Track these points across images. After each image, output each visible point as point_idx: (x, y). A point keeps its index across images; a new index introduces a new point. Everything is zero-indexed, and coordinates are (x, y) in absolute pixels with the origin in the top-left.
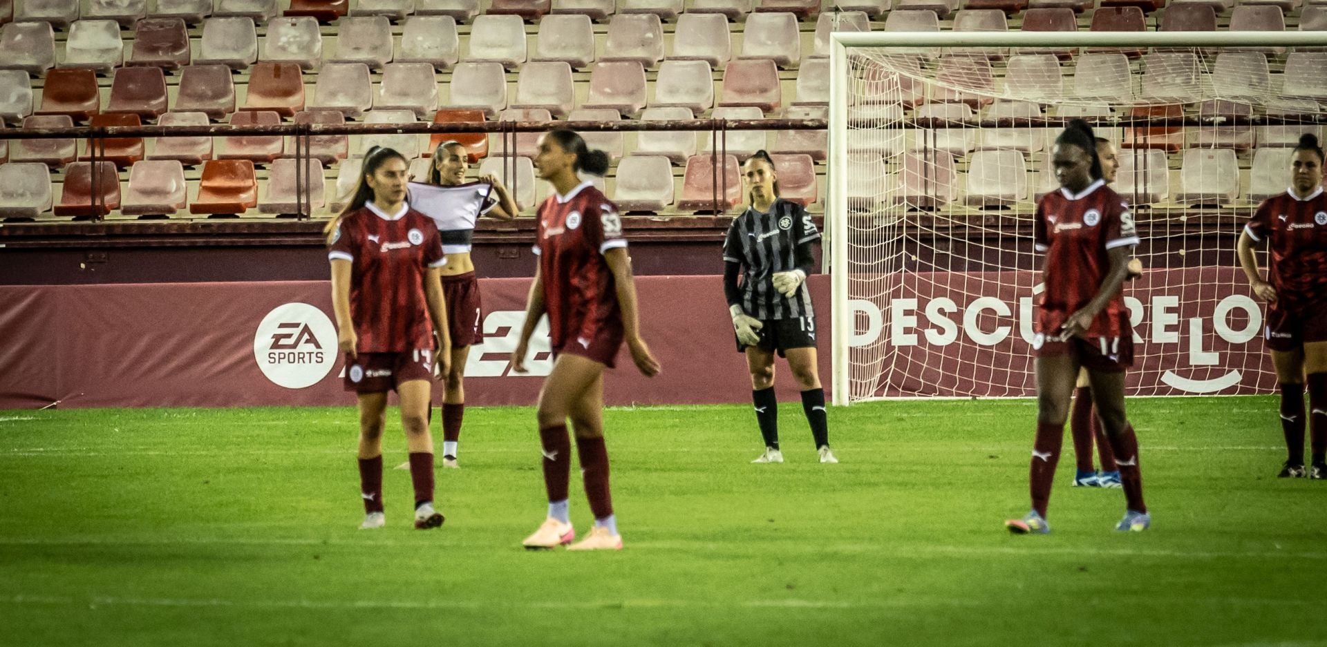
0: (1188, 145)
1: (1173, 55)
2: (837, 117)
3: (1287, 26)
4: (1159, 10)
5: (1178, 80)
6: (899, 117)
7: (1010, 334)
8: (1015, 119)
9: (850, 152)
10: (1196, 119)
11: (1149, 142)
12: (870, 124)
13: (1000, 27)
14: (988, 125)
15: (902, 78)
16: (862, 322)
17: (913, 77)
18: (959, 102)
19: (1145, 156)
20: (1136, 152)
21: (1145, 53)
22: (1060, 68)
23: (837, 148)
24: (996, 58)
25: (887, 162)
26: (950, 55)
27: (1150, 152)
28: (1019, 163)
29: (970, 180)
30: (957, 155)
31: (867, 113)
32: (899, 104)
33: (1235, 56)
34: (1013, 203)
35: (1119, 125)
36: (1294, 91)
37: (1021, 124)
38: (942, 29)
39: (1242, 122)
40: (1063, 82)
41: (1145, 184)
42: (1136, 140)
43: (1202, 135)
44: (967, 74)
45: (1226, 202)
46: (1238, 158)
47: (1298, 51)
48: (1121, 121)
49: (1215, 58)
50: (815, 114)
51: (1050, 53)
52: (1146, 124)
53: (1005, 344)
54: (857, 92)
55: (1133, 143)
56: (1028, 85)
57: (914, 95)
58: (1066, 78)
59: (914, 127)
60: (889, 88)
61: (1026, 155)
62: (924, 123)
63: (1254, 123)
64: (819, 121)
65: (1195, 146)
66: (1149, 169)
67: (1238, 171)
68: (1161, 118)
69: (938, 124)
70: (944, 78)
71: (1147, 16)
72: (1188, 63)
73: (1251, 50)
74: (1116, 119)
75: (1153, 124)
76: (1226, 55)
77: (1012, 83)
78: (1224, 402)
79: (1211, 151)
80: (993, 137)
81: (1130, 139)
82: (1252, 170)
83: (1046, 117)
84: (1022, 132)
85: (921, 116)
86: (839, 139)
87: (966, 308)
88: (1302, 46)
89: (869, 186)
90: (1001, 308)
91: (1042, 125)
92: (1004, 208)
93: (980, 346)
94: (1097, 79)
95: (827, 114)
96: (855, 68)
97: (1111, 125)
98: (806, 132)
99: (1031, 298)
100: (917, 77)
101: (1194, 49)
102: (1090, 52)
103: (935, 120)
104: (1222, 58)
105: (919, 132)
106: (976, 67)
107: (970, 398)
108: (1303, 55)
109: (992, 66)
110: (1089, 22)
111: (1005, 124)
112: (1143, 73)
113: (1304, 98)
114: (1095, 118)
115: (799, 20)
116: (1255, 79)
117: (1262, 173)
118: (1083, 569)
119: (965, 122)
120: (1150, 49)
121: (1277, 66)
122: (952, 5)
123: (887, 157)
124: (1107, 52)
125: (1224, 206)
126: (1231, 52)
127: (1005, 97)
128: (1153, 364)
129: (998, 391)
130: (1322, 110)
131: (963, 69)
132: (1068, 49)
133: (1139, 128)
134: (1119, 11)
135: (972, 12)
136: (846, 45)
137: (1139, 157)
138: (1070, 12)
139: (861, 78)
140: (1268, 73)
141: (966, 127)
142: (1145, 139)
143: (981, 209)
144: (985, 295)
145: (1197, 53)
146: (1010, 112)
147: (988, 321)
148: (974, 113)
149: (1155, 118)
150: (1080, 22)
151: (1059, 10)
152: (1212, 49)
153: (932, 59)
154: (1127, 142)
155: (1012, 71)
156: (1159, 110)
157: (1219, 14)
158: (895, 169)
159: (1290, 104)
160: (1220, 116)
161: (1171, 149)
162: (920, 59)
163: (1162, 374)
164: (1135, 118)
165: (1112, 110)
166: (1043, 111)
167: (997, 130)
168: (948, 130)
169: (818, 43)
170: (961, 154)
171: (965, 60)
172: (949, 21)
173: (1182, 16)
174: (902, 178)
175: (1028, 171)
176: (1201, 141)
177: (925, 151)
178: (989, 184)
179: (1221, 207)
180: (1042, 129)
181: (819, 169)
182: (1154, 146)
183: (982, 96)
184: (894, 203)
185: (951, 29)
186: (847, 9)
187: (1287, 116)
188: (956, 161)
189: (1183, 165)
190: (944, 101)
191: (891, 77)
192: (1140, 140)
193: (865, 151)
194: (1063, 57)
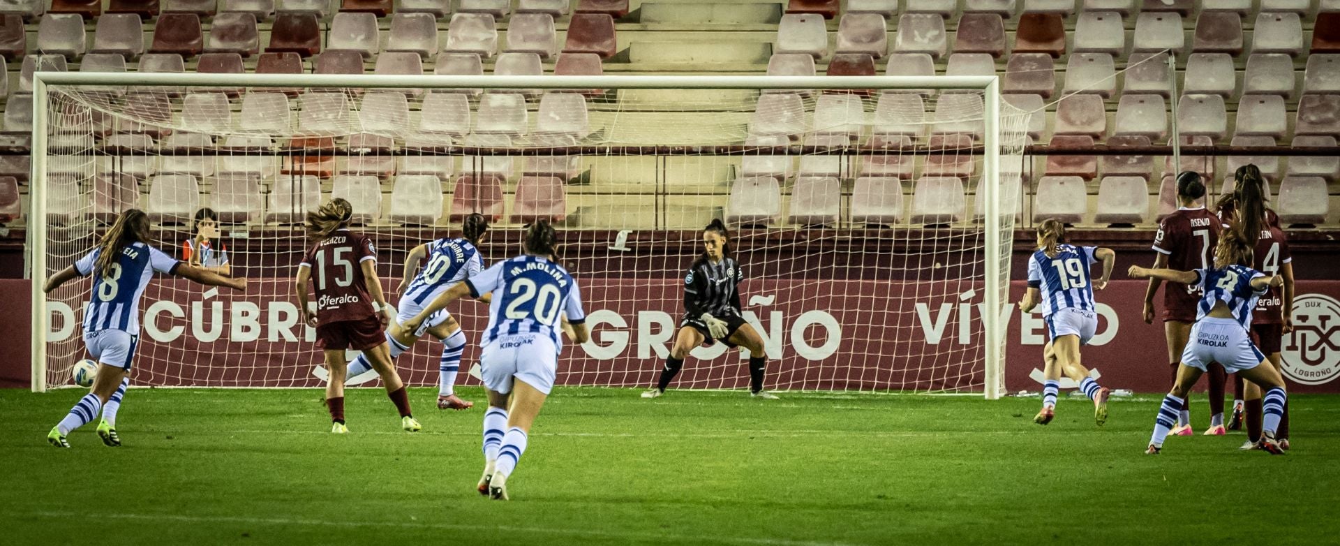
0: (338, 172)
1: (326, 95)
2: (38, 145)
3: (425, 70)
4: (315, 56)
5: (330, 116)
6: (91, 145)
7: (183, 332)
8: (190, 148)
9: (49, 174)
10: (345, 150)
11: (305, 169)
12: (66, 151)
13: (178, 69)
14: (166, 153)
15: (94, 112)
16: (57, 321)
17: (103, 111)
18: (142, 133)
19: (301, 181)
20: (293, 178)
21: (302, 93)
22: (229, 104)
23: (38, 171)
24: (173, 96)
25: (80, 184)
26: (135, 93)
27: (305, 177)
28: (192, 187)
29: (151, 199)
30: (140, 178)
31: (64, 142)
32: (91, 135)
33: (379, 96)
34: (188, 220)
35: (279, 154)
36: (429, 126)
37: (195, 152)
38: (129, 70)
39: (384, 152)
40: (231, 117)
41: (301, 205)
42: (293, 167)
43: (349, 163)
44: (149, 109)
45: (369, 221)
46: (381, 183)
47: (433, 92)
48: (280, 150)
49: (362, 97)
50: (20, 142)
51: (221, 92)
52: (302, 153)
53: (178, 341)
54: (56, 124)
55: (290, 169)
56: (202, 119)
57: (104, 126)
58: (234, 114)
59: (103, 154)
60: (83, 121)
61: (199, 179)
62: (112, 151)
63: (395, 154)
64: (23, 148)
65: (344, 173)
66: (304, 193)
67: (380, 195)
68: (314, 148)
69: (124, 152)
70: (130, 112)
71: (303, 61)
72: (338, 101)
73: (393, 91)
74: (276, 149)
75: (308, 154)
76: (371, 95)
77: (188, 118)
78: (366, 393)
79: (358, 177)
80: (171, 164)
81: (288, 166)
82: (393, 194)
83: (217, 147)
84: (195, 160)
85: (110, 144)
86: (41, 164)
87: (146, 310)
88: (436, 88)
89: (64, 204)
90: (176, 310)
91: (213, 153)
92: (179, 224)
93: (157, 342)
94: (261, 115)
95: (30, 142)
96: (54, 103)
97: (272, 154)
98: (12, 157)
99: (201, 303)
100: (106, 111)
101: (344, 89)
102: (255, 91)
103: (122, 148)
104: (369, 97)
105: (107, 159)
106: (157, 103)
107: (149, 387)
108: (438, 95)
109: (171, 102)
110: (254, 65)
111: (181, 152)
112: (300, 110)
113: (438, 133)
114: (258, 148)
115: (8, 61)
116: (396, 116)
117: (402, 197)
118: (246, 535)
119: (147, 150)
120: (307, 89)
121: (415, 105)
122: (138, 50)
123: (80, 177)
124: (269, 91)
125: (369, 225)
126: (376, 92)
127: (182, 128)
128: (305, 359)
129: (170, 382)
130: (454, 143)
131: (146, 104)
132: (237, 88)
133: (296, 157)
134: (280, 57)
135: (154, 56)
136: (47, 83)
137: (296, 182)
138: (238, 57)
139: (60, 112)
140: (408, 111)
141: (148, 155)
142: (301, 167)
143: (160, 225)
144: (162, 299)
145: (347, 92)
146: (186, 142)
147: (164, 322)
148: (155, 142)
149: (310, 149)
150: (247, 65)
151: (228, 55)
152: (360, 90)
153: (120, 95)
154: (285, 169)
155: (188, 106)
156: (313, 141)
157: (367, 60)
158: (87, 190)
159: (426, 137)
160: (366, 147)
161: (324, 175)
162: (109, 96)
163: (313, 368)
164: (292, 148)
165: (273, 141)
166: (214, 142)
167: (174, 157)
168: (132, 157)
169: (23, 80)
170: (143, 177)
171: (148, 97)
172: (134, 64)
173: (334, 61)
174: (92, 198)
175: (201, 193)
176: (349, 168)
177: (113, 174)
178: (166, 203)
179: (365, 226)
180: (213, 157)
181: (23, 189)
182: (308, 173)
183: (161, 128)
184: (86, 219)
185: (136, 70)
186: (48, 52)
187: (423, 148)
188: (139, 184)
189: (334, 190)
190: (129, 132)
191: (84, 111)
192: (297, 168)
193: (61, 174)
194: (232, 96)
